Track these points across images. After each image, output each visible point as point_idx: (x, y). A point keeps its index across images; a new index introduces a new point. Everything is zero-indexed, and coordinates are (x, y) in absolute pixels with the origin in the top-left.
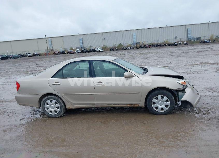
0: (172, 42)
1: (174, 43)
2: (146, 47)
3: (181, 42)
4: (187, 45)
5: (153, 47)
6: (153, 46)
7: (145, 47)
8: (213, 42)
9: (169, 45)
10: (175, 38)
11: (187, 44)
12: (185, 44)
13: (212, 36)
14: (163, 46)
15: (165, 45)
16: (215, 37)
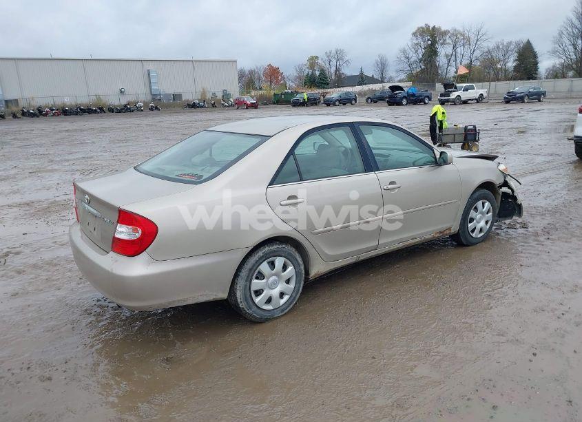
0: (116, 101)
1: (125, 106)
2: (46, 115)
3: (142, 104)
4: (156, 111)
5: (68, 115)
6: (65, 112)
7: (40, 113)
8: (210, 106)
9: (111, 110)
10: (121, 92)
11: (156, 108)
12: (151, 109)
13: (204, 93)
14: (95, 112)
15: (101, 110)
16: (209, 96)
